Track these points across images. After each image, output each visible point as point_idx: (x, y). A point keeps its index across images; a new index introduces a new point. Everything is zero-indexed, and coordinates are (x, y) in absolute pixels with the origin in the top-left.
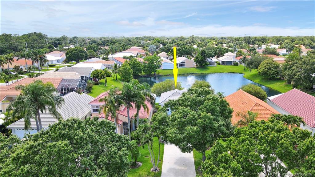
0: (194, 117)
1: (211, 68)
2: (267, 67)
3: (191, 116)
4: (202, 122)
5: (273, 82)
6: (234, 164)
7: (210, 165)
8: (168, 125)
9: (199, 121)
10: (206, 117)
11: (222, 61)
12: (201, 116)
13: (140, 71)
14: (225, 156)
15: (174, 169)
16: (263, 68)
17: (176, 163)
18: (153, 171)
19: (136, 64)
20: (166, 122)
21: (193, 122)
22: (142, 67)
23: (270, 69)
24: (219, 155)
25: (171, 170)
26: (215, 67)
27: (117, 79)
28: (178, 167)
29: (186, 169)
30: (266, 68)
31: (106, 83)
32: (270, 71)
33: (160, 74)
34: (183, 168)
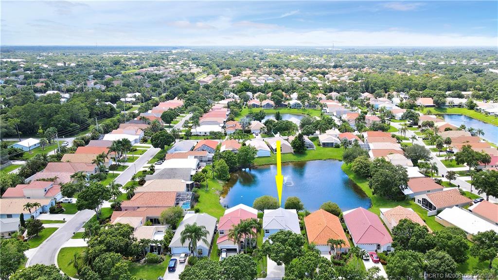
1: (310, 154)
2: (359, 165)
3: (282, 248)
4: (287, 252)
10: (288, 249)
11: (323, 142)
13: (235, 163)
15: (274, 272)
16: (356, 167)
17: (274, 269)
18: (262, 273)
22: (237, 159)
23: (361, 167)
25: (272, 273)
26: (313, 152)
28: (276, 271)
29: (280, 272)
31: (207, 187)
32: (362, 170)
33: (255, 164)
34: (278, 271)
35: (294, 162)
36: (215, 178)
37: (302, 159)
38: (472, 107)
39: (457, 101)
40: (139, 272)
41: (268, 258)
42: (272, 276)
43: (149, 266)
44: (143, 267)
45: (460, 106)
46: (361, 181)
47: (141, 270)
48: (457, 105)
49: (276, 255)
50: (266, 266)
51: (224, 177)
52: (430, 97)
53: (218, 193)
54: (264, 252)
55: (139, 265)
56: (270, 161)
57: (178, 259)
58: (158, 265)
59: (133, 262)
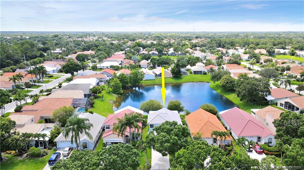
0: (168, 138)
1: (184, 78)
2: (225, 81)
3: (167, 138)
4: (172, 142)
5: (230, 93)
6: (184, 163)
7: (174, 164)
8: (155, 142)
9: (171, 141)
10: (174, 139)
11: (194, 70)
12: (172, 138)
13: (127, 83)
14: (181, 160)
15: (158, 164)
16: (223, 83)
17: (159, 160)
18: (146, 165)
19: (124, 78)
20: (154, 140)
21: (168, 141)
22: (128, 80)
23: (227, 83)
24: (179, 160)
25: (156, 164)
26: (187, 77)
27: (109, 92)
28: (160, 163)
29: (165, 163)
30: (225, 83)
31: (103, 97)
32: (228, 85)
33: (143, 84)
34: (163, 163)
35: (173, 83)
36: (111, 93)
37: (179, 81)
38: (293, 54)
39: (282, 51)
40: (17, 166)
41: (152, 150)
42: (157, 168)
43: (30, 160)
44: (23, 161)
45: (284, 54)
46: (227, 94)
47: (20, 164)
48: (282, 54)
49: (161, 145)
50: (151, 158)
51: (118, 91)
52: (264, 49)
53: (111, 102)
54: (148, 143)
55: (20, 158)
56: (154, 83)
57: (61, 152)
58: (40, 159)
59: (15, 156)
